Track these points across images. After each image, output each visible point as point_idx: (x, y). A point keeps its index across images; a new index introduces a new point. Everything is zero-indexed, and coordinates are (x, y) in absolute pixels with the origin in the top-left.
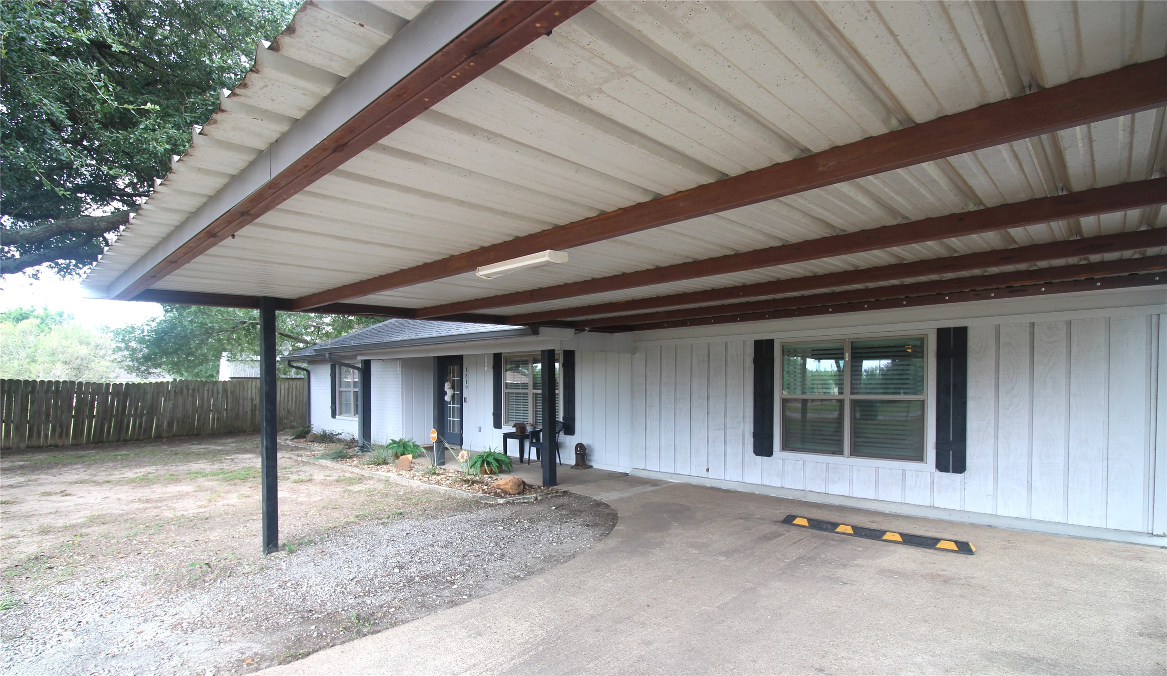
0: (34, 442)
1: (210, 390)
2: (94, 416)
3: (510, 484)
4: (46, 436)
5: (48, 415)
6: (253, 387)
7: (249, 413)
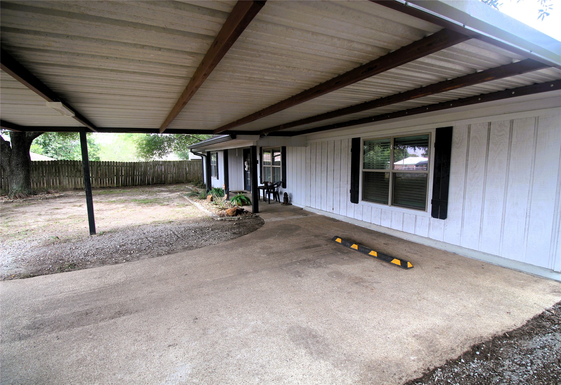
0: (110, 185)
1: (168, 165)
2: (123, 176)
3: (230, 211)
4: (106, 183)
5: (106, 175)
6: (186, 163)
7: (185, 174)
